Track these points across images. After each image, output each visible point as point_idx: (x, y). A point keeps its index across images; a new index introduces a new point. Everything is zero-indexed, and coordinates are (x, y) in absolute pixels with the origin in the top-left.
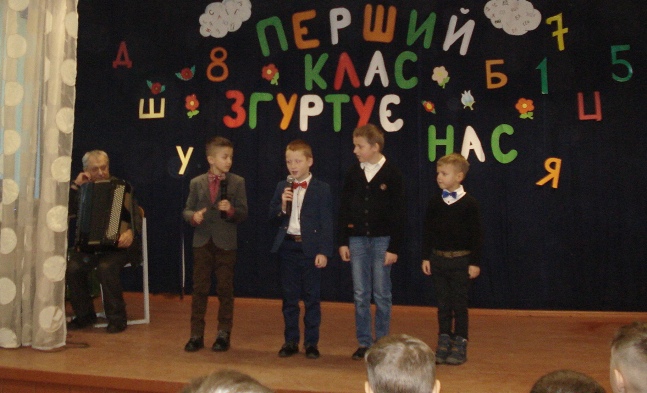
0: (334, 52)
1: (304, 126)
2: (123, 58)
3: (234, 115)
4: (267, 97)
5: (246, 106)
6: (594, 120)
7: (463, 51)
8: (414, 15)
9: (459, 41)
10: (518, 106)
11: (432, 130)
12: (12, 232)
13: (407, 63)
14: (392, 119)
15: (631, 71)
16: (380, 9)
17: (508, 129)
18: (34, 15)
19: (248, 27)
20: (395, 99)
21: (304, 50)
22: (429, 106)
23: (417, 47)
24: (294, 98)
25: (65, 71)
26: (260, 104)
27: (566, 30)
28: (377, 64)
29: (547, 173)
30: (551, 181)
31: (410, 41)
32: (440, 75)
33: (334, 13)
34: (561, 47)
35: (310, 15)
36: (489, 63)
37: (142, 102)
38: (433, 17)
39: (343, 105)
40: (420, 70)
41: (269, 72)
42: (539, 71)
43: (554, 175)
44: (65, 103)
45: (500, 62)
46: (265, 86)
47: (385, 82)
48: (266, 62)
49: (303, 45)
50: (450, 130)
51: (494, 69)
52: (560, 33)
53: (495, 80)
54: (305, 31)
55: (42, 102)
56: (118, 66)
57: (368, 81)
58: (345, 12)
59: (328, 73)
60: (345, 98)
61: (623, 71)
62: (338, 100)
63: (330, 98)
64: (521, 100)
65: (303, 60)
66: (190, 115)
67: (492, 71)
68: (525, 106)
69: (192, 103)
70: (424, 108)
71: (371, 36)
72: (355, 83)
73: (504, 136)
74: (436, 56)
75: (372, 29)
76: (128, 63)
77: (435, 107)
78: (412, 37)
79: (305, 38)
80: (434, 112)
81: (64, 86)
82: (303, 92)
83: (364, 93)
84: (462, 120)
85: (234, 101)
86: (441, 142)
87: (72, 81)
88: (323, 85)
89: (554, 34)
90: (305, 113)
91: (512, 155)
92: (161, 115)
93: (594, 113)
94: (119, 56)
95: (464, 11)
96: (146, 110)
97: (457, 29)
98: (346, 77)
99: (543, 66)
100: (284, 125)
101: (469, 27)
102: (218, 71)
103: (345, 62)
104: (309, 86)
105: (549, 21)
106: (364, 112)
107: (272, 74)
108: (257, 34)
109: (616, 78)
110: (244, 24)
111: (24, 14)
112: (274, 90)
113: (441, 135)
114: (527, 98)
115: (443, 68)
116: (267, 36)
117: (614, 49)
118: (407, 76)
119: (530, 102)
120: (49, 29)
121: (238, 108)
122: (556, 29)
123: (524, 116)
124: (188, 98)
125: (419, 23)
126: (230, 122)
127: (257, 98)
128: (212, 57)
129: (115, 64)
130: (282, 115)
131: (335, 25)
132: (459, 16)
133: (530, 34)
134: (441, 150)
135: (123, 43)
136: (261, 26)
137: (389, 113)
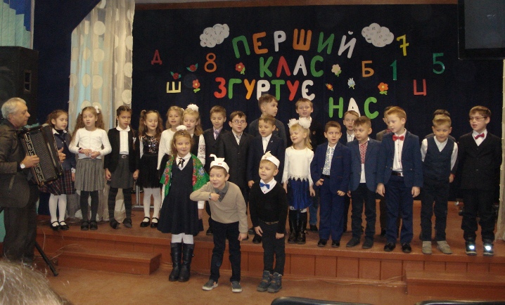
0: (276, 56)
2: (157, 59)
3: (220, 91)
4: (238, 81)
5: (227, 86)
6: (423, 95)
7: (349, 56)
8: (322, 35)
9: (347, 50)
10: (379, 87)
11: (331, 100)
13: (318, 63)
14: (309, 94)
15: (444, 68)
16: (303, 31)
17: (374, 100)
18: (108, 38)
19: (227, 42)
20: (310, 83)
21: (259, 54)
22: (330, 87)
23: (323, 53)
24: (254, 81)
25: (126, 69)
26: (235, 85)
27: (408, 44)
28: (301, 63)
31: (320, 51)
32: (336, 69)
33: (276, 34)
34: (405, 54)
35: (263, 35)
36: (364, 63)
37: (168, 83)
38: (332, 36)
39: (281, 85)
40: (325, 66)
41: (240, 67)
42: (392, 67)
44: (126, 87)
45: (370, 62)
46: (237, 75)
47: (305, 73)
48: (238, 61)
49: (259, 52)
50: (341, 100)
51: (367, 66)
52: (404, 46)
53: (367, 72)
54: (260, 44)
55: (113, 86)
56: (155, 64)
57: (295, 73)
58: (283, 33)
59: (273, 67)
60: (282, 82)
61: (439, 68)
62: (278, 83)
63: (274, 82)
64: (382, 84)
65: (259, 60)
66: (195, 91)
67: (365, 67)
68: (383, 87)
69: (196, 84)
70: (327, 88)
71: (296, 47)
72: (289, 74)
73: (371, 104)
74: (334, 58)
75: (298, 43)
76: (160, 62)
77: (333, 87)
78: (320, 48)
79: (260, 48)
80: (332, 90)
81: (126, 78)
82: (259, 78)
83: (293, 79)
84: (348, 94)
85: (220, 83)
86: (336, 107)
87: (130, 75)
88: (270, 74)
89: (401, 46)
90: (260, 90)
91: (375, 115)
92: (179, 91)
93: (422, 91)
94: (155, 58)
95: (350, 33)
96: (171, 89)
97: (346, 43)
98: (283, 70)
99: (394, 65)
100: (248, 97)
101: (353, 42)
102: (210, 66)
103: (282, 61)
104: (262, 75)
105: (398, 39)
106: (293, 90)
107: (241, 68)
108: (232, 45)
109: (434, 71)
110: (225, 39)
111: (102, 36)
112: (242, 77)
113: (336, 103)
114: (385, 83)
115: (338, 65)
116: (238, 46)
117: (435, 56)
118: (317, 70)
119: (386, 85)
120: (116, 45)
121: (222, 87)
122: (402, 44)
123: (382, 93)
124: (194, 82)
125: (325, 40)
126: (218, 95)
127: (233, 81)
128: (208, 58)
129: (152, 62)
130: (247, 91)
131: (277, 41)
132: (348, 35)
133: (387, 46)
134: (336, 111)
135: (157, 51)
136: (235, 41)
137: (307, 90)
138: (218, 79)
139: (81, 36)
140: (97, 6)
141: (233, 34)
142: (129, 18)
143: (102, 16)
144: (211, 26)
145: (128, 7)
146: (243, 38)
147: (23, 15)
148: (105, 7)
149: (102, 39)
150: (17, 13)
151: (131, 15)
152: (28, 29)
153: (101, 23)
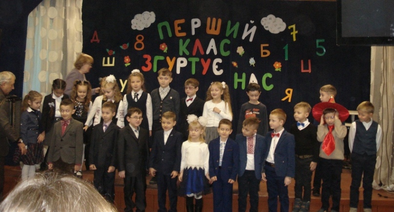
0: (193, 39)
1: (178, 72)
3: (146, 66)
4: (162, 58)
5: (152, 62)
6: (308, 72)
7: (251, 40)
8: (229, 23)
9: (249, 36)
10: (274, 65)
11: (236, 75)
13: (226, 44)
14: (218, 70)
15: (325, 51)
16: (214, 19)
17: (270, 75)
19: (154, 26)
20: (220, 61)
21: (179, 37)
22: (235, 64)
23: (230, 37)
24: (174, 59)
26: (159, 61)
27: (297, 32)
28: (212, 44)
29: (287, 95)
30: (288, 99)
31: (227, 34)
32: (240, 50)
33: (193, 21)
34: (295, 39)
35: (182, 21)
36: (262, 46)
37: (104, 58)
38: (238, 25)
39: (196, 62)
40: (232, 48)
41: (163, 47)
42: (284, 50)
43: (289, 96)
45: (267, 45)
46: (161, 53)
47: (215, 53)
48: (162, 42)
49: (179, 35)
50: (244, 75)
51: (265, 48)
52: (294, 33)
53: (265, 53)
54: (180, 28)
57: (208, 52)
58: (198, 20)
59: (190, 48)
60: (197, 59)
61: (321, 51)
62: (194, 60)
63: (190, 59)
64: (276, 63)
65: (179, 41)
66: (126, 65)
67: (263, 49)
68: (277, 65)
69: (127, 60)
70: (233, 65)
71: (209, 32)
72: (202, 53)
73: (268, 79)
74: (239, 42)
75: (210, 28)
76: (98, 40)
77: (238, 64)
79: (180, 31)
80: (237, 67)
82: (178, 56)
83: (206, 57)
84: (249, 70)
86: (240, 80)
88: (187, 53)
89: (292, 33)
90: (179, 66)
91: (271, 87)
92: (113, 65)
93: (308, 69)
94: (94, 37)
95: (252, 22)
96: (106, 63)
97: (248, 30)
98: (198, 50)
99: (286, 48)
101: (254, 29)
102: (139, 46)
103: (198, 43)
104: (181, 54)
105: (289, 28)
106: (206, 66)
107: (164, 48)
108: (157, 29)
109: (318, 54)
110: (152, 24)
112: (165, 55)
113: (240, 77)
114: (279, 62)
115: (241, 47)
116: (162, 30)
117: (318, 41)
118: (225, 50)
121: (148, 62)
122: (293, 31)
123: (277, 70)
124: (125, 58)
125: (232, 27)
126: (144, 69)
127: (157, 58)
128: (137, 39)
129: (92, 41)
130: (168, 66)
131: (194, 27)
132: (250, 24)
133: (281, 33)
134: (240, 84)
135: (96, 32)
136: (160, 26)
137: (217, 67)
138: (145, 56)
139: (37, 19)
141: (158, 20)
142: (78, 5)
144: (141, 13)
146: (166, 24)
149: (51, 21)
153: (53, 8)
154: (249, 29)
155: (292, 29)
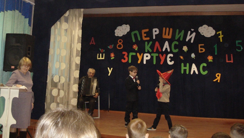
0: (154, 41)
1: (145, 63)
2: (93, 42)
3: (124, 59)
4: (134, 54)
5: (128, 56)
6: (231, 62)
7: (192, 41)
8: (178, 31)
9: (191, 39)
10: (208, 58)
11: (182, 64)
12: (63, 91)
13: (175, 45)
14: (171, 61)
15: (242, 48)
16: (168, 29)
17: (205, 65)
18: (69, 31)
19: (129, 34)
20: (172, 55)
21: (145, 40)
22: (182, 57)
23: (178, 40)
24: (142, 54)
25: (78, 46)
26: (132, 56)
27: (223, 36)
28: (166, 45)
29: (217, 78)
30: (218, 80)
31: (176, 39)
32: (185, 48)
33: (154, 30)
34: (221, 41)
35: (147, 30)
36: (200, 45)
37: (98, 54)
38: (183, 31)
39: (156, 57)
40: (179, 47)
42: (215, 48)
43: (219, 78)
44: (77, 55)
45: (203, 45)
46: (134, 51)
47: (169, 50)
48: (134, 44)
49: (145, 39)
50: (188, 65)
51: (201, 47)
52: (221, 37)
53: (201, 50)
54: (145, 35)
55: (70, 55)
56: (92, 44)
57: (164, 50)
58: (157, 30)
59: (152, 47)
60: (157, 55)
61: (239, 48)
62: (155, 55)
63: (152, 55)
64: (209, 56)
65: (145, 43)
66: (112, 58)
67: (201, 48)
68: (210, 58)
69: (112, 55)
70: (180, 58)
71: (164, 37)
72: (160, 50)
73: (204, 67)
74: (183, 42)
75: (165, 35)
76: (94, 43)
77: (184, 58)
78: (177, 37)
79: (145, 37)
80: (183, 59)
81: (77, 51)
82: (145, 53)
83: (163, 53)
84: (191, 61)
85: (125, 55)
86: (185, 68)
87: (80, 49)
88: (150, 51)
89: (219, 37)
90: (145, 59)
91: (206, 72)
92: (103, 58)
93: (231, 60)
95: (192, 30)
96: (99, 57)
98: (157, 48)
99: (216, 46)
100: (139, 62)
101: (194, 35)
102: (120, 46)
103: (157, 44)
104: (146, 51)
105: (218, 33)
106: (162, 59)
107: (136, 47)
108: (131, 35)
109: (237, 50)
111: (66, 30)
112: (136, 52)
113: (185, 66)
115: (186, 46)
116: (134, 36)
117: (237, 42)
118: (175, 49)
119: (212, 57)
120: (73, 33)
121: (126, 57)
122: (220, 35)
123: (210, 61)
124: (111, 54)
125: (179, 33)
126: (123, 61)
127: (131, 54)
128: (119, 42)
129: (90, 44)
130: (138, 59)
131: (154, 34)
132: (191, 31)
133: (212, 37)
134: (185, 70)
135: (93, 38)
136: (133, 33)
137: (170, 59)
138: (124, 53)
139: (56, 29)
140: (64, 15)
141: (132, 30)
142: (80, 21)
143: (67, 20)
144: (121, 25)
145: (80, 16)
146: (137, 32)
147: (28, 19)
148: (68, 16)
149: (66, 31)
150: (25, 18)
151: (81, 20)
152: (30, 25)
153: (66, 23)
154: (190, 35)
155: (219, 34)
